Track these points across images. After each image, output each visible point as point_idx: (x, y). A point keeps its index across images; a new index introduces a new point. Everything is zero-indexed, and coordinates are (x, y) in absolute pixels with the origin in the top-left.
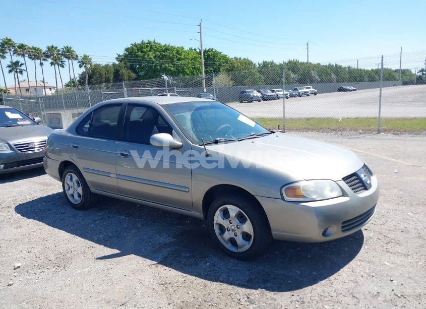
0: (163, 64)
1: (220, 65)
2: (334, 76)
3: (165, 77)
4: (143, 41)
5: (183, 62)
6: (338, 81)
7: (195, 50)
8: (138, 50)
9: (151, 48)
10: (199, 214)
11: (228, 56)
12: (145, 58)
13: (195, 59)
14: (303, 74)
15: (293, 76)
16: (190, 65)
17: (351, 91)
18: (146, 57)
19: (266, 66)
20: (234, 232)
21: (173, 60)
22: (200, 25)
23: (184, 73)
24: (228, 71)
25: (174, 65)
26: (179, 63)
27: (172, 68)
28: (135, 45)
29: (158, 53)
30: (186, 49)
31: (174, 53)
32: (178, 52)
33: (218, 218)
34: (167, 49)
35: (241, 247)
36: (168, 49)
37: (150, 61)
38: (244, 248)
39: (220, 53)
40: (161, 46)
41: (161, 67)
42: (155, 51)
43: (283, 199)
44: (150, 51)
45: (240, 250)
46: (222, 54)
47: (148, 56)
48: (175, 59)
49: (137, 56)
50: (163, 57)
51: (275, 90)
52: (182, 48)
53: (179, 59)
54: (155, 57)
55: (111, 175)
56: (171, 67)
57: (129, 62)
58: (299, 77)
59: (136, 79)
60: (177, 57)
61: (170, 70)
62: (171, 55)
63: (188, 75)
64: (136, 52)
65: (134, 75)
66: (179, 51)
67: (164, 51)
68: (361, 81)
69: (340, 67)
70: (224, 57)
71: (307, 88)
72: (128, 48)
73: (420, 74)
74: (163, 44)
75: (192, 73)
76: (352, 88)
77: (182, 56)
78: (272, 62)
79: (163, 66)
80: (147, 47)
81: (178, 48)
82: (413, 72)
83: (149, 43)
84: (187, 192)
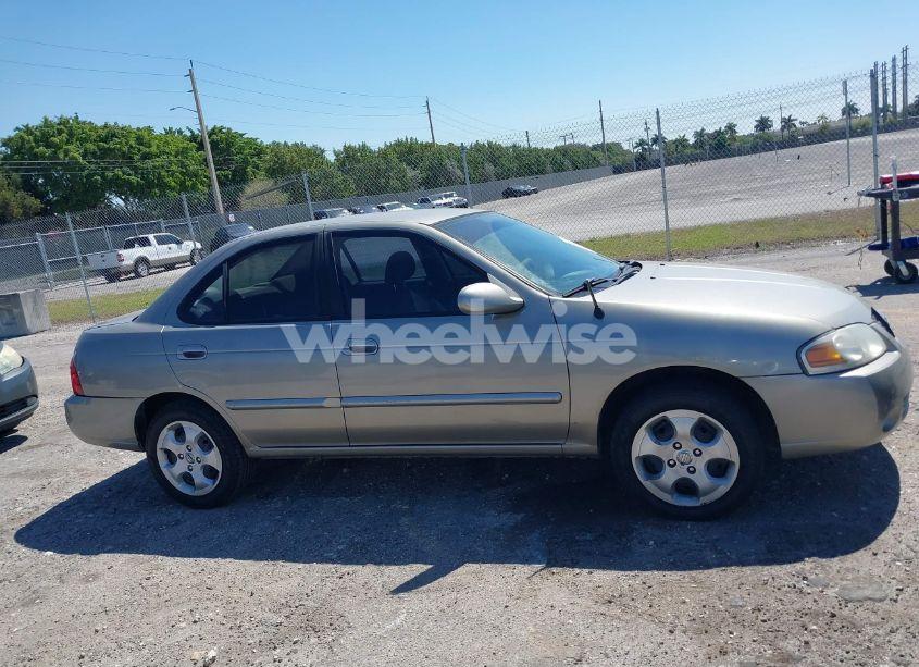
0: (107, 169)
1: (245, 162)
2: (489, 167)
3: (117, 201)
4: (46, 119)
5: (158, 162)
6: (498, 177)
7: (180, 132)
8: (36, 141)
9: (71, 134)
10: (588, 446)
11: (259, 141)
12: (59, 159)
13: (183, 152)
14: (430, 169)
15: (410, 173)
16: (174, 168)
17: (527, 193)
18: (61, 156)
19: (351, 157)
20: (686, 466)
21: (131, 158)
22: (191, 75)
23: (163, 186)
24: (272, 173)
25: (135, 169)
26: (149, 164)
27: (133, 179)
28: (28, 130)
29: (91, 146)
30: (159, 130)
31: (132, 143)
32: (140, 140)
33: (643, 444)
34: (111, 134)
35: (706, 493)
36: (114, 135)
37: (72, 166)
38: (716, 492)
39: (242, 135)
40: (95, 129)
41: (103, 176)
42: (83, 141)
43: (805, 372)
44: (68, 142)
45: (704, 500)
46: (245, 136)
47: (66, 155)
48: (136, 157)
49: (36, 156)
50: (105, 153)
51: (385, 205)
52: (149, 130)
53: (146, 157)
54: (84, 156)
55: (325, 403)
56: (129, 175)
57: (17, 171)
58: (424, 175)
59: (43, 213)
60: (139, 150)
61: (129, 182)
62: (125, 149)
63: (173, 189)
64: (32, 148)
65: (36, 203)
66: (142, 138)
67: (105, 140)
68: (542, 172)
69: (499, 148)
70: (251, 142)
71: (446, 196)
72: (10, 139)
73: (639, 150)
74: (100, 123)
75: (182, 184)
76: (529, 188)
77: (154, 149)
78: (364, 145)
79: (110, 174)
80: (60, 132)
81: (138, 129)
82: (626, 146)
83: (63, 122)
84: (556, 402)
